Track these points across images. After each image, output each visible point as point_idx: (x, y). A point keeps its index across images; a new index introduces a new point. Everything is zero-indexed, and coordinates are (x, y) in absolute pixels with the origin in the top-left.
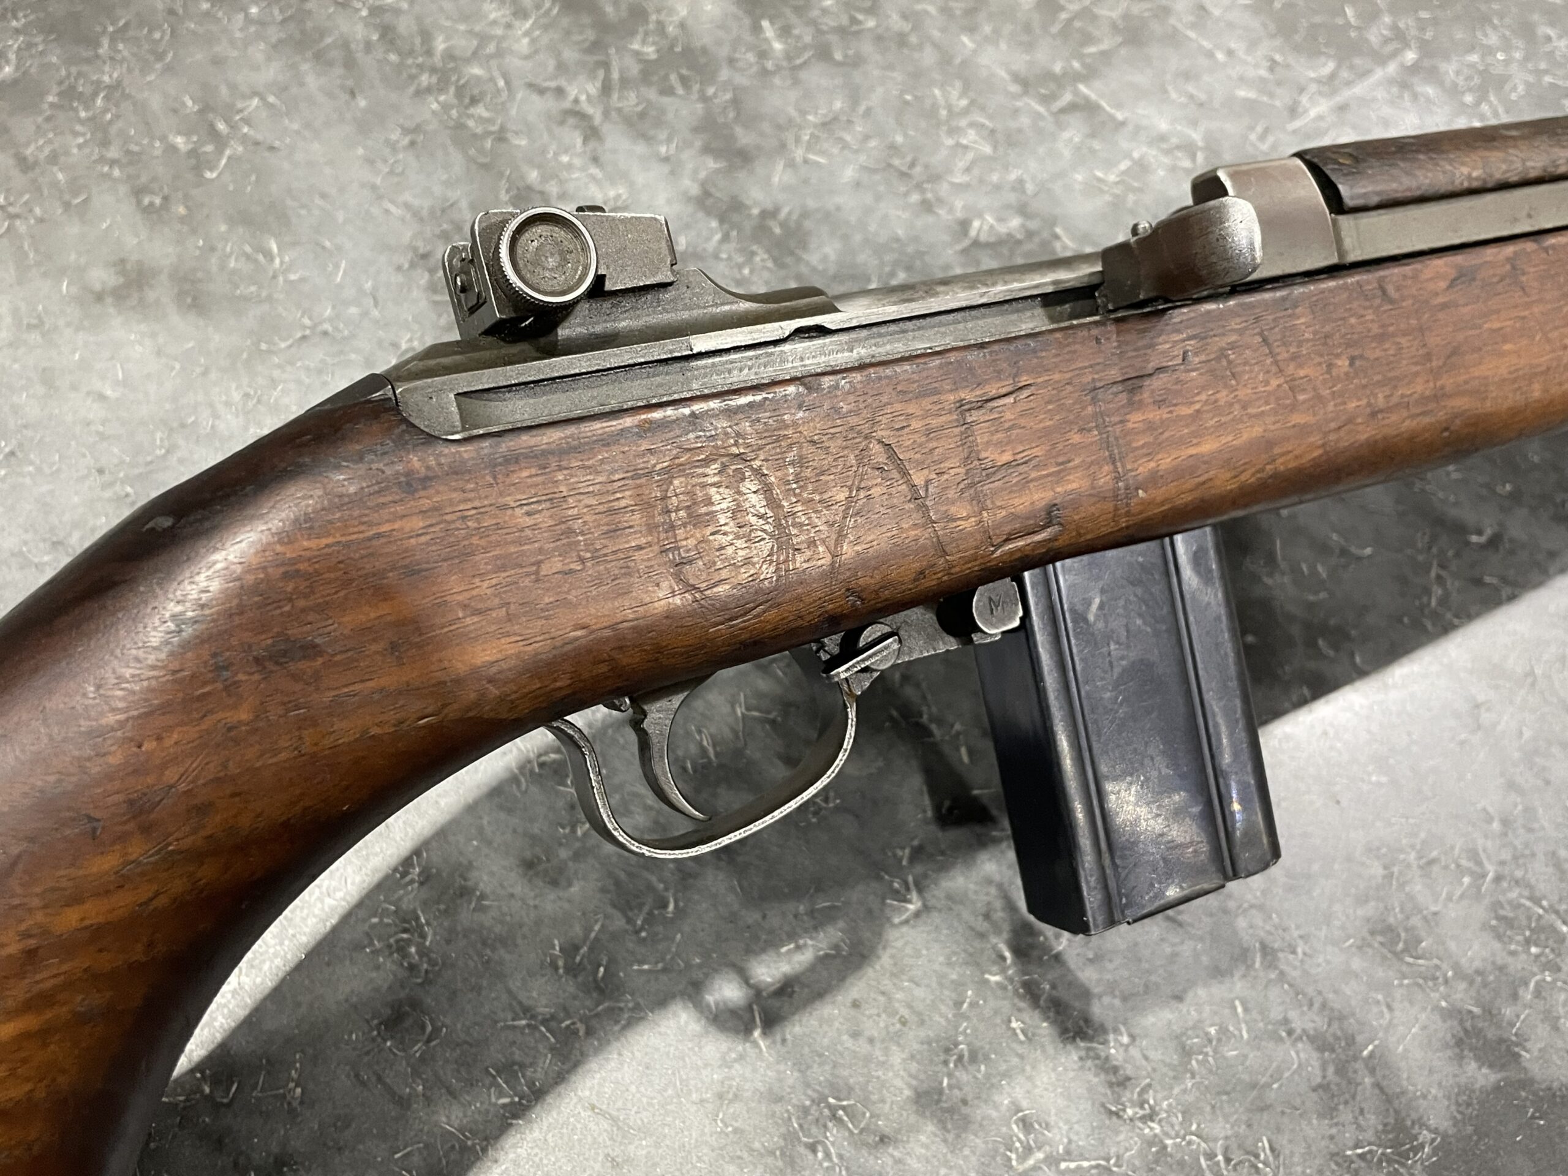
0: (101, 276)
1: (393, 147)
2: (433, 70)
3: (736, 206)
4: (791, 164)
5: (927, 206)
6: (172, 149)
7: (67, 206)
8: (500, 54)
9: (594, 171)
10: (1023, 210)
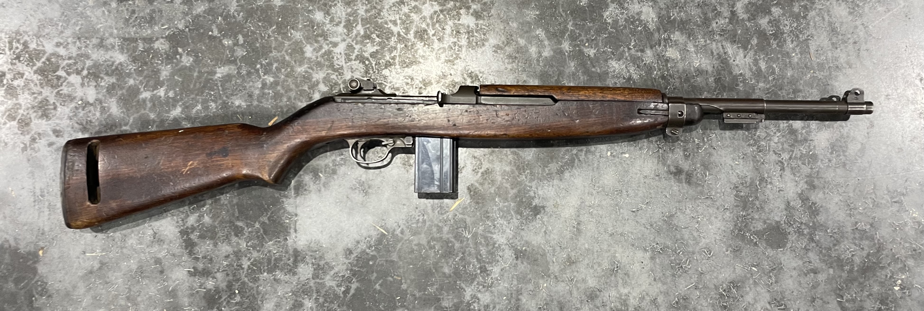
0: (673, 169)
1: (739, 157)
2: (754, 140)
3: (808, 199)
4: (824, 193)
5: (850, 215)
6: (694, 141)
7: (670, 149)
8: (770, 140)
9: (779, 178)
10: (871, 225)
